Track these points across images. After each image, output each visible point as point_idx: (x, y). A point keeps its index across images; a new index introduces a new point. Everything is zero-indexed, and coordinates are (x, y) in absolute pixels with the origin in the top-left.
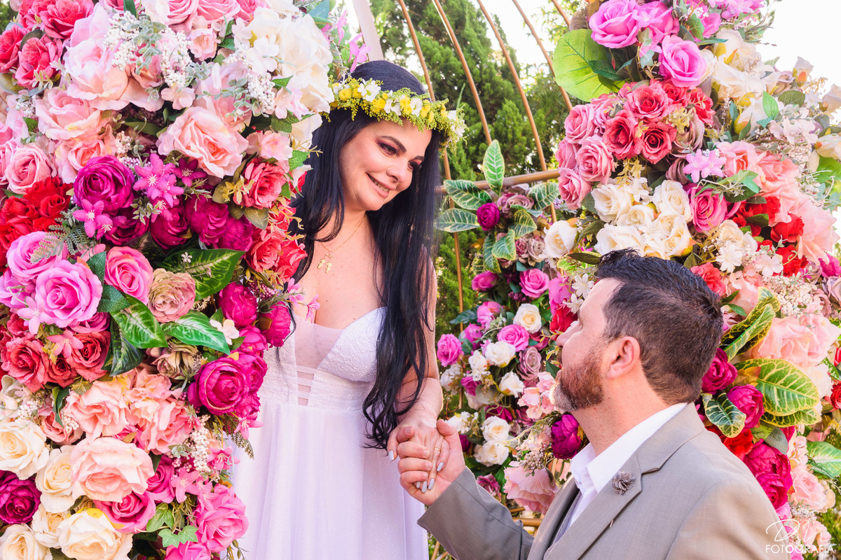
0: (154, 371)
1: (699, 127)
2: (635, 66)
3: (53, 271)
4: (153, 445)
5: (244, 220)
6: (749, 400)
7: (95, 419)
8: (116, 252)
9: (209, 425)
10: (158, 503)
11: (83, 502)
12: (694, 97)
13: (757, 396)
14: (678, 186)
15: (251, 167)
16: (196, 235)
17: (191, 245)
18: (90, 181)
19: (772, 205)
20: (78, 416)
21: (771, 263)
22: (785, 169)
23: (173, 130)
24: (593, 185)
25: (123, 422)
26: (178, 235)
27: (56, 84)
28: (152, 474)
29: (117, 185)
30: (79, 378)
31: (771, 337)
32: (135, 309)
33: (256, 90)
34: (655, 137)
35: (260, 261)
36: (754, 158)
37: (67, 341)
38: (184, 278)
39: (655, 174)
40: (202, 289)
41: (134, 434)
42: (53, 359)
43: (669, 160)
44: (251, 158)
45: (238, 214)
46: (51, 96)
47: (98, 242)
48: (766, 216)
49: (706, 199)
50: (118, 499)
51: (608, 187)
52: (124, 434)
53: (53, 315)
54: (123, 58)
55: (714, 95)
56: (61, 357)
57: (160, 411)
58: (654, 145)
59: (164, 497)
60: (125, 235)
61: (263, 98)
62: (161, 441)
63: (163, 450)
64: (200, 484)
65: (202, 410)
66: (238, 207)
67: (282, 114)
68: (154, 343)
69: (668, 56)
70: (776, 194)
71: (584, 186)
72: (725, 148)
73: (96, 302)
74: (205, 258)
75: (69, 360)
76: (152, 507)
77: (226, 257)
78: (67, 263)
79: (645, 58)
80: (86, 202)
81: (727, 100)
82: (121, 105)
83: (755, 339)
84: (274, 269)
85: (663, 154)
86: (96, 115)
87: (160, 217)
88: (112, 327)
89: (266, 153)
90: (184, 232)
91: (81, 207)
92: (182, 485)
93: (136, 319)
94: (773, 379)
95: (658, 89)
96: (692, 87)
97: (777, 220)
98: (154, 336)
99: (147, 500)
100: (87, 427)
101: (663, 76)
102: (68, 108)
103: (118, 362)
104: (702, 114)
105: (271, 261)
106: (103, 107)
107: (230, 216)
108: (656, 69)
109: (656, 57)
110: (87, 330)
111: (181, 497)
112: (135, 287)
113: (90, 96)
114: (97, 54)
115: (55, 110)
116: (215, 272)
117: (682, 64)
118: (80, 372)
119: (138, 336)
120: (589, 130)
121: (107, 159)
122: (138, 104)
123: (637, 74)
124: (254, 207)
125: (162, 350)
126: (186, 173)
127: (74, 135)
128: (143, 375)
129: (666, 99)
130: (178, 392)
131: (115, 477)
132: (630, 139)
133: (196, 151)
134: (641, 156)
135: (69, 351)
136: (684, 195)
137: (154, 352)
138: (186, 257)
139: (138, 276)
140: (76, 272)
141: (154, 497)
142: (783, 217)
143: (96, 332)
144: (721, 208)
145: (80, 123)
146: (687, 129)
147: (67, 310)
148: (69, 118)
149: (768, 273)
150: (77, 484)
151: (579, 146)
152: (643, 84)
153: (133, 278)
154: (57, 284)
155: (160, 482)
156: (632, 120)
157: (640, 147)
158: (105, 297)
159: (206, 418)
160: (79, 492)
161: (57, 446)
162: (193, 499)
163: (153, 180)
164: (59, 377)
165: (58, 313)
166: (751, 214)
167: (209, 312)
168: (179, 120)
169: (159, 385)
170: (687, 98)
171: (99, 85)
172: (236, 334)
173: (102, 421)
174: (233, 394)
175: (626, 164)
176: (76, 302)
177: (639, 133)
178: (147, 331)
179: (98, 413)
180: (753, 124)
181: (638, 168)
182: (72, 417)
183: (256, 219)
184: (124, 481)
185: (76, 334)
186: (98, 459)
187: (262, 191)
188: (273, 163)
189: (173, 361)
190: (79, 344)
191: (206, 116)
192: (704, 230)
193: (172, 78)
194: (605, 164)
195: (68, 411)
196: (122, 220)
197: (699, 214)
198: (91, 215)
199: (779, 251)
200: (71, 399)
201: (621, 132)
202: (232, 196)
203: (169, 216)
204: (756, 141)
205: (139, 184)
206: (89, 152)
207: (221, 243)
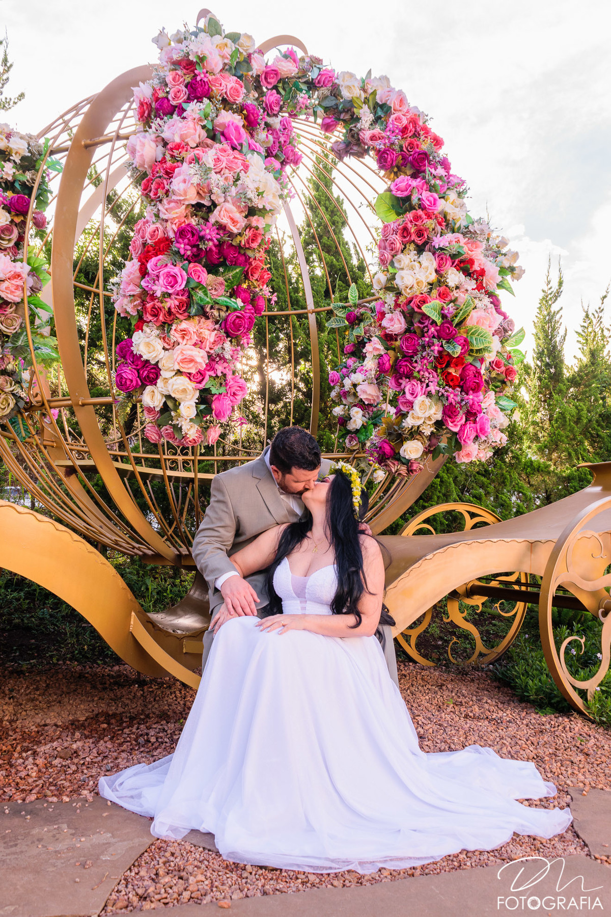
0: (207, 318)
1: (439, 228)
2: (411, 204)
3: (166, 270)
4: (207, 349)
5: (245, 254)
6: (462, 341)
7: (183, 338)
8: (192, 265)
9: (231, 341)
10: (210, 376)
11: (179, 372)
12: (436, 217)
13: (466, 340)
14: (430, 254)
15: (248, 230)
16: (225, 259)
17: (223, 264)
18: (182, 233)
19: (471, 262)
20: (177, 335)
21: (471, 284)
22: (476, 248)
23: (216, 212)
24: (393, 256)
25: (195, 338)
26: (218, 259)
27: (167, 196)
28: (207, 361)
29: (193, 235)
30: (177, 318)
31: (472, 317)
32: (200, 289)
33: (251, 195)
34: (420, 233)
35: (252, 275)
36: (463, 240)
37: (172, 302)
38: (221, 279)
39: (420, 250)
40: (227, 286)
41: (199, 344)
42: (167, 309)
43: (426, 243)
44: (248, 227)
45: (242, 252)
46: (165, 201)
47: (185, 260)
48: (469, 266)
49: (442, 259)
50: (193, 371)
51: (400, 256)
52: (195, 345)
53: (167, 288)
54: (195, 180)
55: (445, 217)
56: (169, 309)
57: (210, 335)
58: (419, 237)
59: (212, 373)
60: (195, 258)
61: (253, 198)
62: (211, 349)
63: (212, 352)
64: (227, 369)
65: (228, 335)
66: (242, 248)
67: (261, 207)
68: (208, 303)
69: (424, 199)
70: (473, 257)
71: (390, 257)
72: (449, 236)
73: (184, 283)
74: (229, 271)
75: (173, 310)
76: (207, 377)
77: (238, 270)
78: (173, 266)
79: (415, 200)
80: (181, 240)
81: (451, 219)
82: (194, 202)
83: (465, 318)
84: (257, 280)
85: (423, 240)
86: (184, 207)
87: (211, 249)
88: (190, 296)
89: (254, 224)
90: (220, 258)
91: (178, 242)
92: (220, 368)
93: (200, 293)
94: (473, 334)
95: (420, 212)
96: (436, 212)
97: (473, 269)
98: (208, 300)
99: (205, 374)
100: (180, 340)
101: (422, 207)
102: (172, 205)
103: (193, 311)
104: (440, 224)
105: (256, 276)
106: (187, 203)
107: (239, 253)
108: (420, 205)
109: (419, 199)
110: (180, 297)
111: (220, 374)
112: (200, 279)
113: (182, 198)
114: (184, 181)
115: (166, 206)
116: (234, 277)
117: (431, 203)
118: (177, 315)
119: (201, 300)
120: (391, 232)
121: (189, 224)
122: (202, 202)
123: (412, 208)
124: (249, 248)
125: (212, 308)
126: (221, 232)
127: (175, 216)
128: (203, 320)
129: (424, 216)
130: (217, 326)
131: (192, 361)
132: (409, 234)
133: (225, 221)
134: (413, 241)
135: (173, 306)
136: (433, 257)
137: (208, 310)
138: (221, 270)
139: (201, 275)
140: (176, 270)
141: (208, 373)
142: (476, 267)
143: (184, 298)
144: (449, 263)
145: (177, 210)
146: (433, 229)
147: (172, 287)
148: (172, 209)
149: (470, 288)
150: (176, 363)
151: (387, 240)
152: (414, 211)
153: (199, 276)
154: (168, 275)
155: (210, 366)
156: (409, 225)
157: (414, 237)
158: (188, 282)
159: (229, 339)
160: (177, 367)
161: (167, 350)
162: (224, 375)
163: (208, 231)
164: (169, 319)
165: (169, 287)
166: (462, 265)
167: (231, 296)
168: (218, 208)
169: (210, 323)
170: (433, 217)
171: (185, 193)
172: (242, 304)
173: (186, 337)
174: (241, 326)
175: (407, 246)
176: (176, 282)
177: (413, 231)
178: (205, 298)
179: (184, 333)
180: (462, 227)
181: (412, 247)
182: (175, 336)
183: (250, 253)
184: (196, 362)
185: (176, 299)
186: (184, 352)
187: (253, 241)
188: (257, 228)
189: (216, 313)
190: (177, 303)
191: (229, 206)
192: (442, 272)
193: (215, 190)
194: (398, 245)
195: (172, 332)
196: (195, 249)
197: (440, 265)
198: (182, 246)
199: (474, 279)
200: (174, 327)
201: (405, 231)
202: (240, 241)
203: (214, 249)
204: (464, 234)
205: (202, 233)
206: (181, 224)
207: (236, 264)
